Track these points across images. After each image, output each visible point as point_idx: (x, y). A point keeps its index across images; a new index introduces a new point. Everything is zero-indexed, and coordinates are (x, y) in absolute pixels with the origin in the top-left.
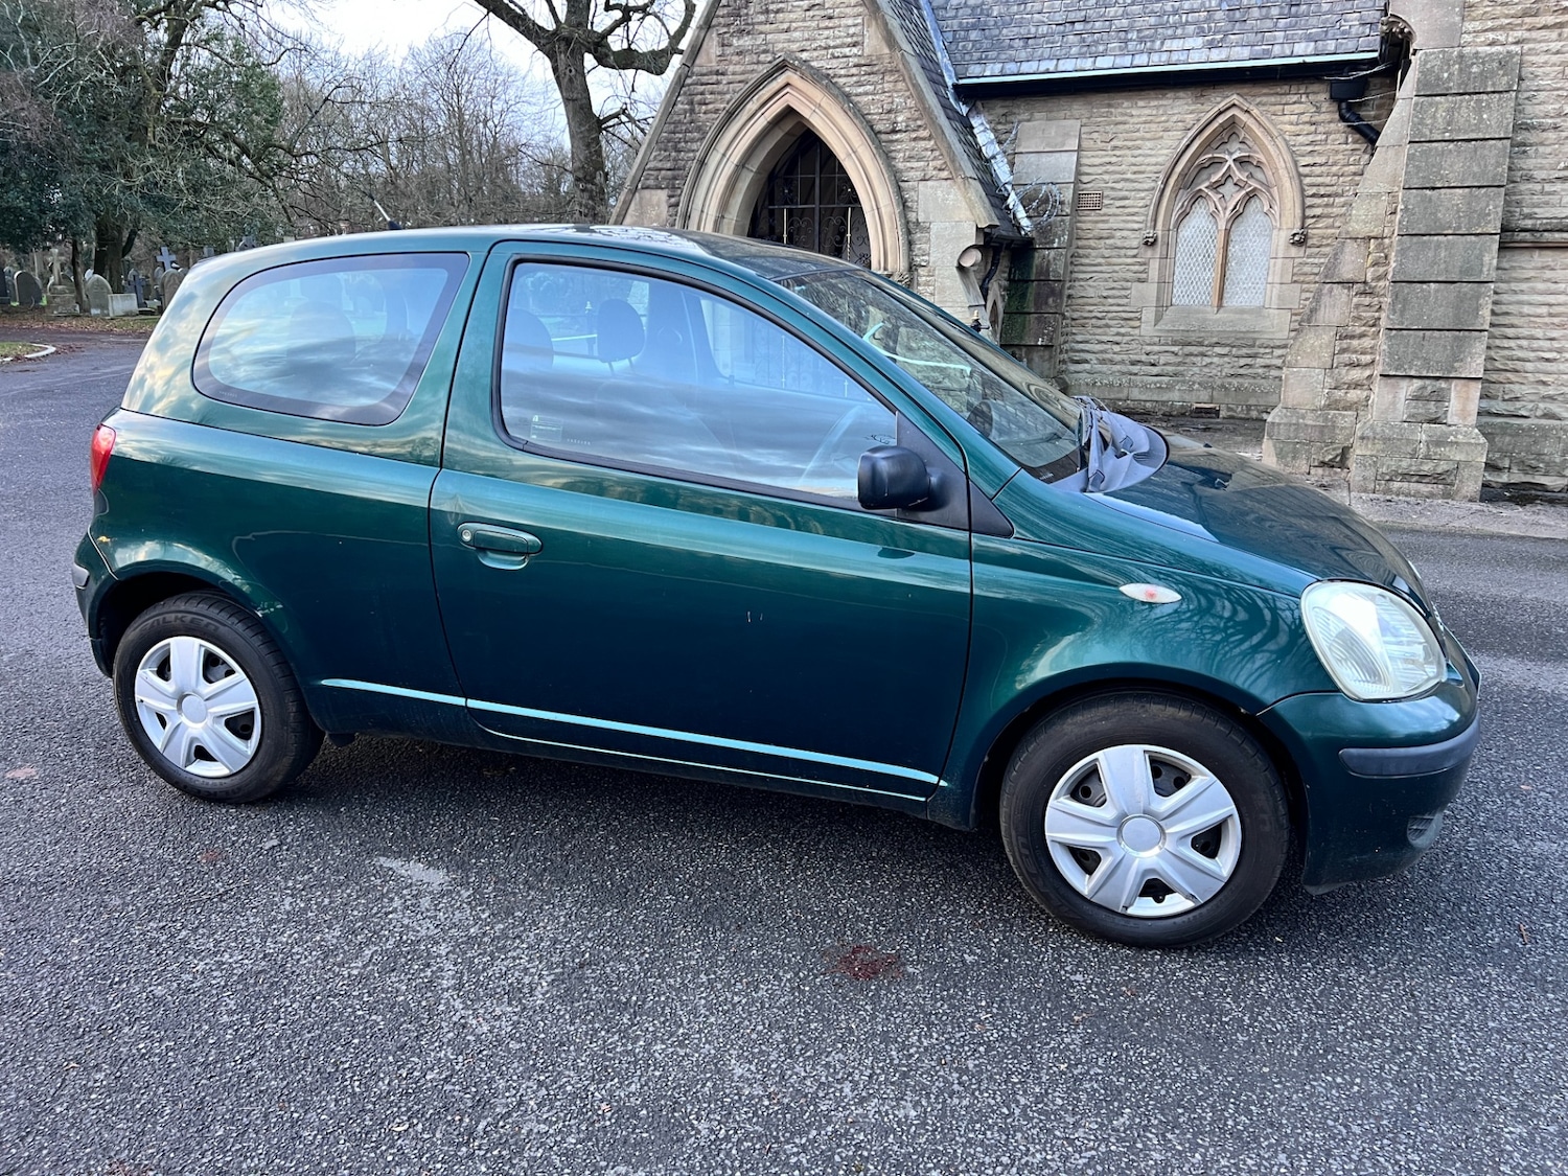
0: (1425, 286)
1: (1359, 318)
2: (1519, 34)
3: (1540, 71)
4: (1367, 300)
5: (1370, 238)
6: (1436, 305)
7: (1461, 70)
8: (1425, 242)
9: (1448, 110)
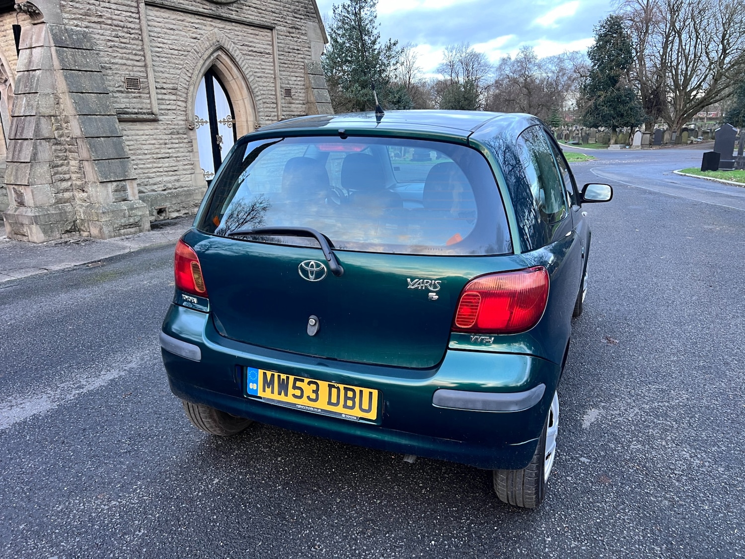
0: (99, 139)
1: (58, 157)
2: (86, 23)
3: (98, 42)
4: (59, 147)
5: (51, 116)
6: (107, 147)
7: (69, 36)
8: (89, 118)
9: (71, 55)
